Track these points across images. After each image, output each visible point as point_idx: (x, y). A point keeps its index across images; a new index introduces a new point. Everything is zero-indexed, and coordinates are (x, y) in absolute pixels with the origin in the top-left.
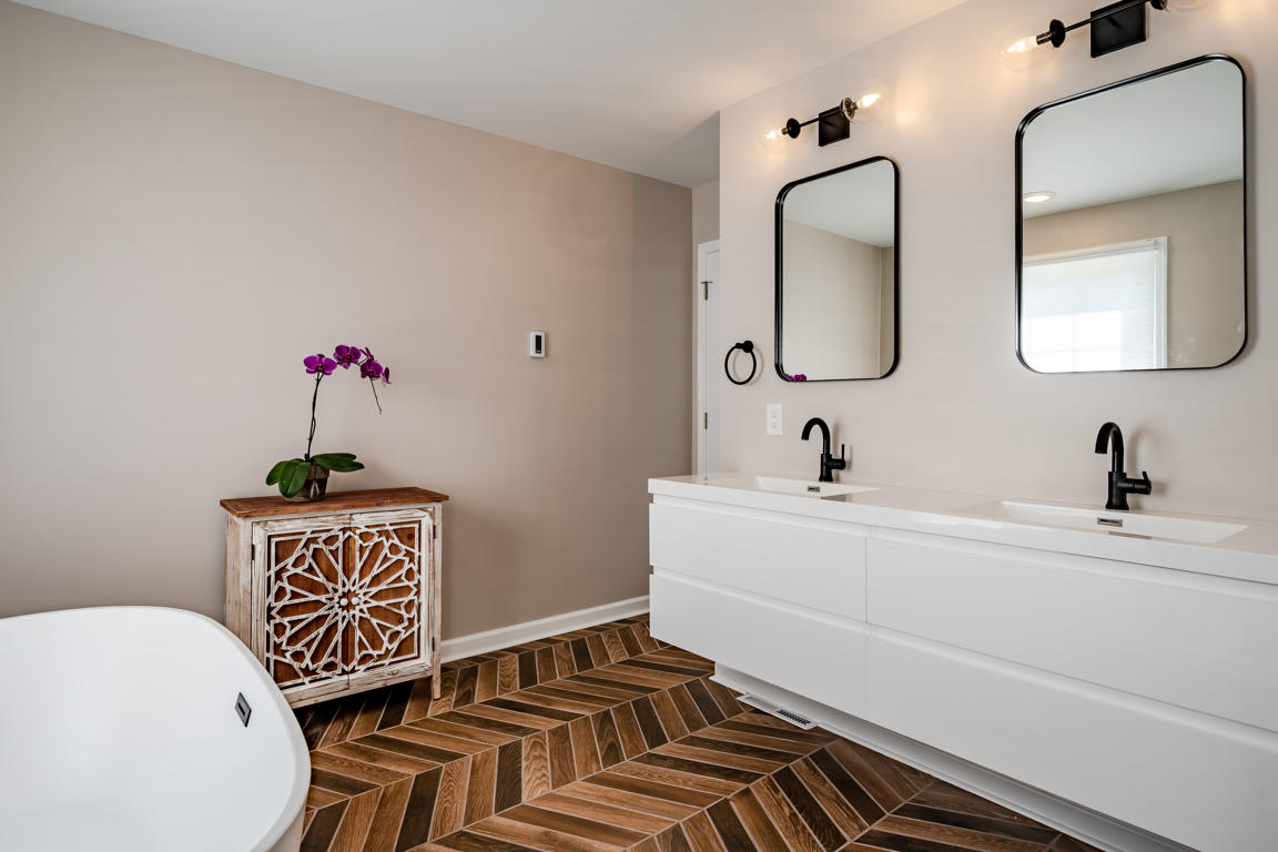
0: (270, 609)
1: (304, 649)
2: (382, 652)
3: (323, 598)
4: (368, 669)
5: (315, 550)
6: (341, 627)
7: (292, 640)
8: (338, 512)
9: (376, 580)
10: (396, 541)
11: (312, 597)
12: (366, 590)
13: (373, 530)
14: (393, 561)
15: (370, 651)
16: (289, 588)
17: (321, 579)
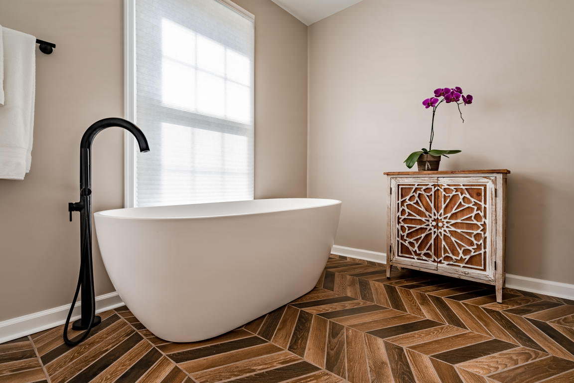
0: (399, 218)
1: (415, 242)
2: (459, 258)
3: (423, 219)
4: (448, 264)
5: (419, 194)
6: (433, 237)
7: (409, 235)
8: (430, 176)
9: (454, 216)
10: (468, 196)
11: (418, 217)
12: (447, 220)
13: (452, 188)
14: (465, 207)
15: (451, 255)
16: (407, 210)
17: (423, 209)
